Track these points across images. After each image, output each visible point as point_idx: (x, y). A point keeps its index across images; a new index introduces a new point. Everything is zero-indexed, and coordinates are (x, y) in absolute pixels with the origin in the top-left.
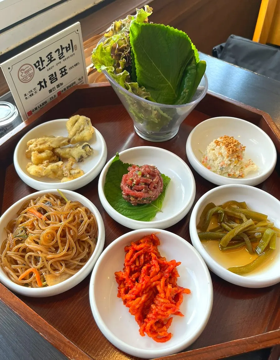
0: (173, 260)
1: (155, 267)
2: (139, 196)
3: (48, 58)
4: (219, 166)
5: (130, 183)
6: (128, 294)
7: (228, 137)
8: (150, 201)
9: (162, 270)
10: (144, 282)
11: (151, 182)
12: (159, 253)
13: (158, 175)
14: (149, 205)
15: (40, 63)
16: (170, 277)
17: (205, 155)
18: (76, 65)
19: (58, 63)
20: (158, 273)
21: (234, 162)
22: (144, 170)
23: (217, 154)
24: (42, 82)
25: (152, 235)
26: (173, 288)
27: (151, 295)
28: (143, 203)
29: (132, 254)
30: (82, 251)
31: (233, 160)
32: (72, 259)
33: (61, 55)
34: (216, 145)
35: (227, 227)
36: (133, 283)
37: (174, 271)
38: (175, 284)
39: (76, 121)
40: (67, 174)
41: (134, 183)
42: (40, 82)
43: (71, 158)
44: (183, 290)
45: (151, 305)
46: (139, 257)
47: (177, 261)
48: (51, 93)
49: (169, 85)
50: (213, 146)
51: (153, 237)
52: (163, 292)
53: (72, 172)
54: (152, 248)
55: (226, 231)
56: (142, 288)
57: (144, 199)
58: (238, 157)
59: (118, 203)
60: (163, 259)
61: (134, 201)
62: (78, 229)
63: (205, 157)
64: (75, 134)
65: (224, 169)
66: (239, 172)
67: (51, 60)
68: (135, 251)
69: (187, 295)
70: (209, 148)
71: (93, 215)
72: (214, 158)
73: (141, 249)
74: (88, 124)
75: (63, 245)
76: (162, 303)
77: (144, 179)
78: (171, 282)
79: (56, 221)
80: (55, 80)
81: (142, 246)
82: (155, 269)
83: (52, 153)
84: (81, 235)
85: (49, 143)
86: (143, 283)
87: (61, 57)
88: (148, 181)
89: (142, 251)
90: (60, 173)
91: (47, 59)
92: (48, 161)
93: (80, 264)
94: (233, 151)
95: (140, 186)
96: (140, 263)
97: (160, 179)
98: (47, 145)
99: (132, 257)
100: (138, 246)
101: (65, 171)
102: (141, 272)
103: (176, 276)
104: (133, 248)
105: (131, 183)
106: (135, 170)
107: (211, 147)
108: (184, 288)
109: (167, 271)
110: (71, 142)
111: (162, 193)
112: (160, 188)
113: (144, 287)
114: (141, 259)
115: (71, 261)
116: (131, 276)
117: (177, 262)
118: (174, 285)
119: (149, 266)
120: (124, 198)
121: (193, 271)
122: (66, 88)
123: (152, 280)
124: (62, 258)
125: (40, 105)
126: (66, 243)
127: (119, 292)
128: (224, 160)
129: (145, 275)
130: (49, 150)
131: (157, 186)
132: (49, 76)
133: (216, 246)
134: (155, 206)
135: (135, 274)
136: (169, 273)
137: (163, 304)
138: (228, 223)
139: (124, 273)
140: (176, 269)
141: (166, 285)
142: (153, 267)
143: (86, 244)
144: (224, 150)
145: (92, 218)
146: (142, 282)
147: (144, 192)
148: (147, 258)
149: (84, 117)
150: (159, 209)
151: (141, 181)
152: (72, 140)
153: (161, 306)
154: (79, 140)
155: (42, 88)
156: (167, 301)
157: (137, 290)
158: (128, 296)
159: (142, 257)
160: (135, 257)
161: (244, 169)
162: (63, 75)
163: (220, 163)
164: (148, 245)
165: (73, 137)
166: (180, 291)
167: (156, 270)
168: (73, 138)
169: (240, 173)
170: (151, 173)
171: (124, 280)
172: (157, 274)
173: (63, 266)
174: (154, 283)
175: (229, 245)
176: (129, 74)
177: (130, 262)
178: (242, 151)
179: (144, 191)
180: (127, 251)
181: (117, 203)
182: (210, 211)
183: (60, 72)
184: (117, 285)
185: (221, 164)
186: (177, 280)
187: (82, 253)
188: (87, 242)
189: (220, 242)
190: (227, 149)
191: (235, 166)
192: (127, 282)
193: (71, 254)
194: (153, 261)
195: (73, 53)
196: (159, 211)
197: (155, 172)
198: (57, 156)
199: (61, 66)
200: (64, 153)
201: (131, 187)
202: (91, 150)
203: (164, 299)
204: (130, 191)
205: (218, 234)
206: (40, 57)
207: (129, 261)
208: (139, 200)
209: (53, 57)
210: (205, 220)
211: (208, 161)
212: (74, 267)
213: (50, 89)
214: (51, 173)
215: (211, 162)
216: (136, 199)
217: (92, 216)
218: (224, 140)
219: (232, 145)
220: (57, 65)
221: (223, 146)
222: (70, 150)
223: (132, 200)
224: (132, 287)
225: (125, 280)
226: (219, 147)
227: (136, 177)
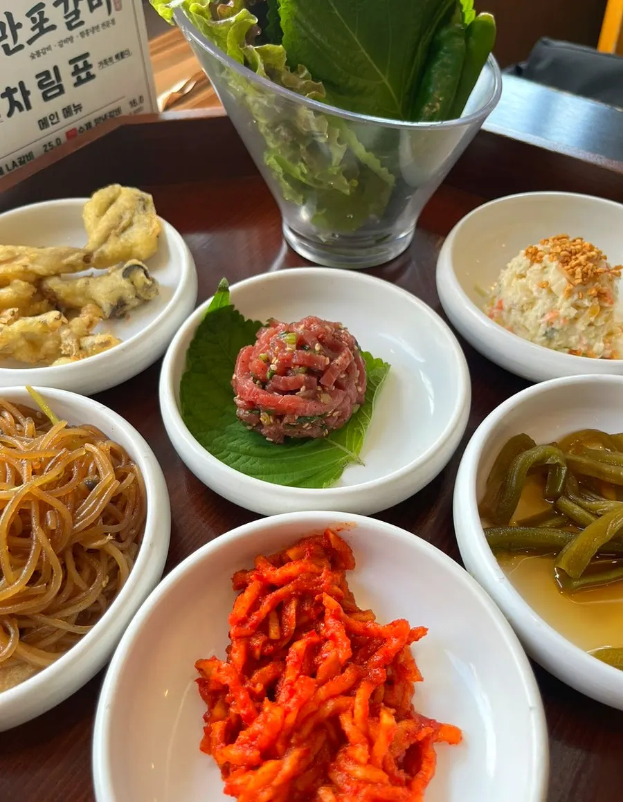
0: (398, 621)
1: (336, 646)
2: (289, 408)
3: (34, 20)
4: (540, 324)
5: (260, 370)
6: (234, 745)
7: (567, 238)
8: (323, 427)
9: (362, 656)
10: (294, 700)
11: (328, 367)
12: (351, 595)
13: (352, 349)
14: (322, 443)
15: (8, 31)
16: (390, 683)
17: (494, 297)
18: (120, 56)
19: (66, 41)
20: (347, 666)
21: (589, 310)
22: (305, 328)
23: (534, 289)
24: (15, 90)
25: (326, 535)
26: (398, 721)
27: (320, 751)
28: (301, 436)
29: (258, 598)
30: (82, 585)
31: (586, 303)
32: (47, 612)
33: (73, 16)
34: (529, 261)
35: (577, 510)
36: (257, 704)
37: (402, 660)
38: (408, 709)
39: (112, 201)
40: (68, 349)
41: (273, 367)
42: (8, 89)
43: (89, 306)
44: (436, 732)
45: (317, 789)
46: (279, 608)
47: (412, 626)
48: (46, 131)
49: (384, 84)
50: (520, 265)
51: (329, 541)
52: (365, 739)
53: (87, 341)
54: (325, 577)
55: (576, 524)
56: (283, 723)
57: (303, 418)
58: (601, 295)
59: (225, 436)
60: (364, 618)
61: (271, 425)
62: (75, 509)
63: (496, 301)
64: (105, 239)
65: (555, 334)
66: (602, 344)
67: (42, 27)
68: (269, 587)
69: (452, 748)
70: (505, 276)
71: (135, 467)
72: (525, 299)
73: (288, 580)
74: (144, 208)
75: (17, 561)
76: (360, 781)
77: (304, 357)
78: (392, 701)
79: (5, 482)
80: (57, 91)
81: (291, 569)
82: (336, 652)
83: (34, 290)
84: (85, 530)
85: (24, 261)
86: (290, 705)
87: (73, 24)
88: (317, 361)
89: (290, 587)
90: (49, 344)
91: (27, 23)
92: (16, 310)
93: (77, 629)
94: (585, 275)
95: (290, 379)
96: (281, 630)
97: (356, 360)
98: (17, 266)
99: (255, 606)
100: (278, 570)
101: (66, 339)
102: (285, 663)
103: (408, 678)
104: (260, 578)
105: (264, 369)
106: (276, 332)
107: (514, 269)
108: (438, 721)
109: (377, 658)
110: (93, 260)
111: (362, 405)
112: (357, 390)
113: (291, 719)
114: (287, 617)
115: (44, 619)
116: (250, 677)
117: (412, 628)
118: (403, 713)
119: (316, 639)
120: (241, 420)
121: (471, 665)
122: (93, 124)
123: (322, 692)
124: (10, 609)
125: (14, 162)
126: (27, 555)
127: (208, 731)
128: (558, 304)
129: (297, 672)
130: (25, 281)
131: (345, 381)
132: (37, 76)
133: (543, 574)
134: (341, 447)
135: (265, 669)
136: (386, 667)
137: (361, 785)
138: (580, 501)
139: (224, 665)
140: (409, 651)
141: (373, 713)
142: (328, 646)
143: (104, 562)
144: (555, 275)
145: (130, 477)
146: (288, 700)
147: (303, 397)
148: (308, 613)
149: (135, 191)
150: (353, 455)
151: (294, 361)
152: (95, 255)
153: (356, 792)
154: (117, 255)
155: (16, 109)
156: (379, 774)
157: (267, 733)
158: (234, 752)
159: (291, 610)
160: (265, 606)
161: (617, 338)
162: (80, 82)
163: (543, 315)
164: (313, 567)
165: (99, 247)
166: (423, 734)
167: (337, 656)
168: (99, 250)
169: (605, 349)
170: (329, 338)
171: (226, 689)
172: (343, 671)
173: (12, 635)
174: (330, 705)
175: (590, 571)
176: (257, 20)
177: (247, 626)
178: (611, 280)
179: (305, 394)
180: (241, 587)
181: (221, 435)
182: (521, 459)
183: (71, 68)
184: (203, 708)
185: (548, 317)
186: (413, 692)
187: (84, 591)
188: (108, 555)
189: (557, 562)
190: (568, 270)
191: (591, 325)
192: (233, 699)
193: (42, 595)
194: (330, 621)
195: (109, 18)
196: (353, 460)
197: (341, 339)
198: (49, 299)
199: (74, 50)
200: (69, 290)
201: (264, 384)
202: (149, 282)
203: (365, 765)
204: (258, 394)
205: (548, 532)
206: (5, 13)
207: (242, 622)
208: (288, 424)
209: (47, 20)
210: (504, 488)
211: (504, 314)
212: (53, 639)
213: (41, 118)
214: (22, 343)
215: (515, 315)
216: (278, 422)
217: (132, 470)
218: (554, 246)
219: (582, 258)
220: (61, 46)
221: (552, 261)
222: (87, 283)
223: (265, 423)
224: (250, 719)
225: (228, 692)
226: (540, 268)
227: (277, 348)
